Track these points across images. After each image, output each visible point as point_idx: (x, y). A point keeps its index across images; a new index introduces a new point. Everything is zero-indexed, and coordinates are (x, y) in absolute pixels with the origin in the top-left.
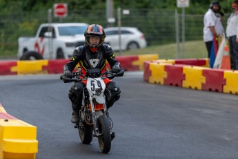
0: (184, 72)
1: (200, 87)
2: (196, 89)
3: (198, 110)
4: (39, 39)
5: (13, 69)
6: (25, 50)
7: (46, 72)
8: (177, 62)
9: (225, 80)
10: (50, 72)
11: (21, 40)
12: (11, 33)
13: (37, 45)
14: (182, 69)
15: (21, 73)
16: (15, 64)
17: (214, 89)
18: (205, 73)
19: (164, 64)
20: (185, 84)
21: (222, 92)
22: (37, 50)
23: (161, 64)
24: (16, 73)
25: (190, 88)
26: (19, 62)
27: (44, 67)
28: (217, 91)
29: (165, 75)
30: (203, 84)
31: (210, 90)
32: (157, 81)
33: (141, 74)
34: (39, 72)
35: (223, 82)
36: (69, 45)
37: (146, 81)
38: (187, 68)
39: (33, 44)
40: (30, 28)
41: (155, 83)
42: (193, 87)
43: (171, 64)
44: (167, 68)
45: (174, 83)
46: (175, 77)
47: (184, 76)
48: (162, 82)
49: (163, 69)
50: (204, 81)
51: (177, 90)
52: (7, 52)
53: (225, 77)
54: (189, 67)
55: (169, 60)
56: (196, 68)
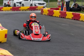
0: (54, 12)
1: (58, 16)
2: (57, 17)
3: (60, 24)
4: (9, 1)
5: (2, 9)
6: (5, 4)
7: (11, 10)
9: (67, 14)
10: (12, 11)
11: (4, 1)
13: (8, 2)
14: (53, 11)
15: (4, 10)
16: (3, 8)
17: (63, 17)
18: (60, 12)
19: (48, 9)
20: (54, 15)
21: (65, 18)
22: (8, 4)
23: (46, 9)
24: (3, 11)
26: (4, 7)
27: (11, 9)
28: (64, 18)
29: (48, 12)
30: (59, 16)
31: (62, 17)
32: (45, 14)
34: (9, 10)
35: (66, 15)
36: (17, 3)
37: (42, 14)
38: (55, 11)
39: (7, 2)
41: (45, 15)
42: (56, 16)
43: (50, 9)
44: (48, 10)
45: (50, 15)
46: (51, 13)
47: (54, 13)
48: (47, 15)
49: (47, 10)
50: (60, 15)
53: (66, 13)
54: (55, 10)
55: (49, 8)
56: (57, 11)
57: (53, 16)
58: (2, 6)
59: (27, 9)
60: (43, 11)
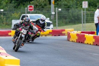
1: (92, 44)
2: (90, 44)
8: (82, 32)
11: (13, 21)
12: (9, 18)
14: (84, 35)
16: (10, 32)
18: (94, 37)
19: (76, 33)
25: (88, 44)
26: (12, 31)
29: (77, 38)
30: (93, 42)
31: (97, 45)
32: (73, 41)
33: (66, 37)
37: (69, 40)
40: (17, 16)
41: (72, 41)
42: (89, 43)
43: (79, 33)
45: (81, 42)
46: (81, 39)
47: (85, 38)
48: (75, 41)
49: (76, 35)
50: (94, 41)
51: (82, 45)
52: (7, 26)
54: (87, 34)
55: (78, 31)
56: (90, 35)
57: (85, 43)
58: (11, 29)
59: (48, 33)
60: (70, 36)
